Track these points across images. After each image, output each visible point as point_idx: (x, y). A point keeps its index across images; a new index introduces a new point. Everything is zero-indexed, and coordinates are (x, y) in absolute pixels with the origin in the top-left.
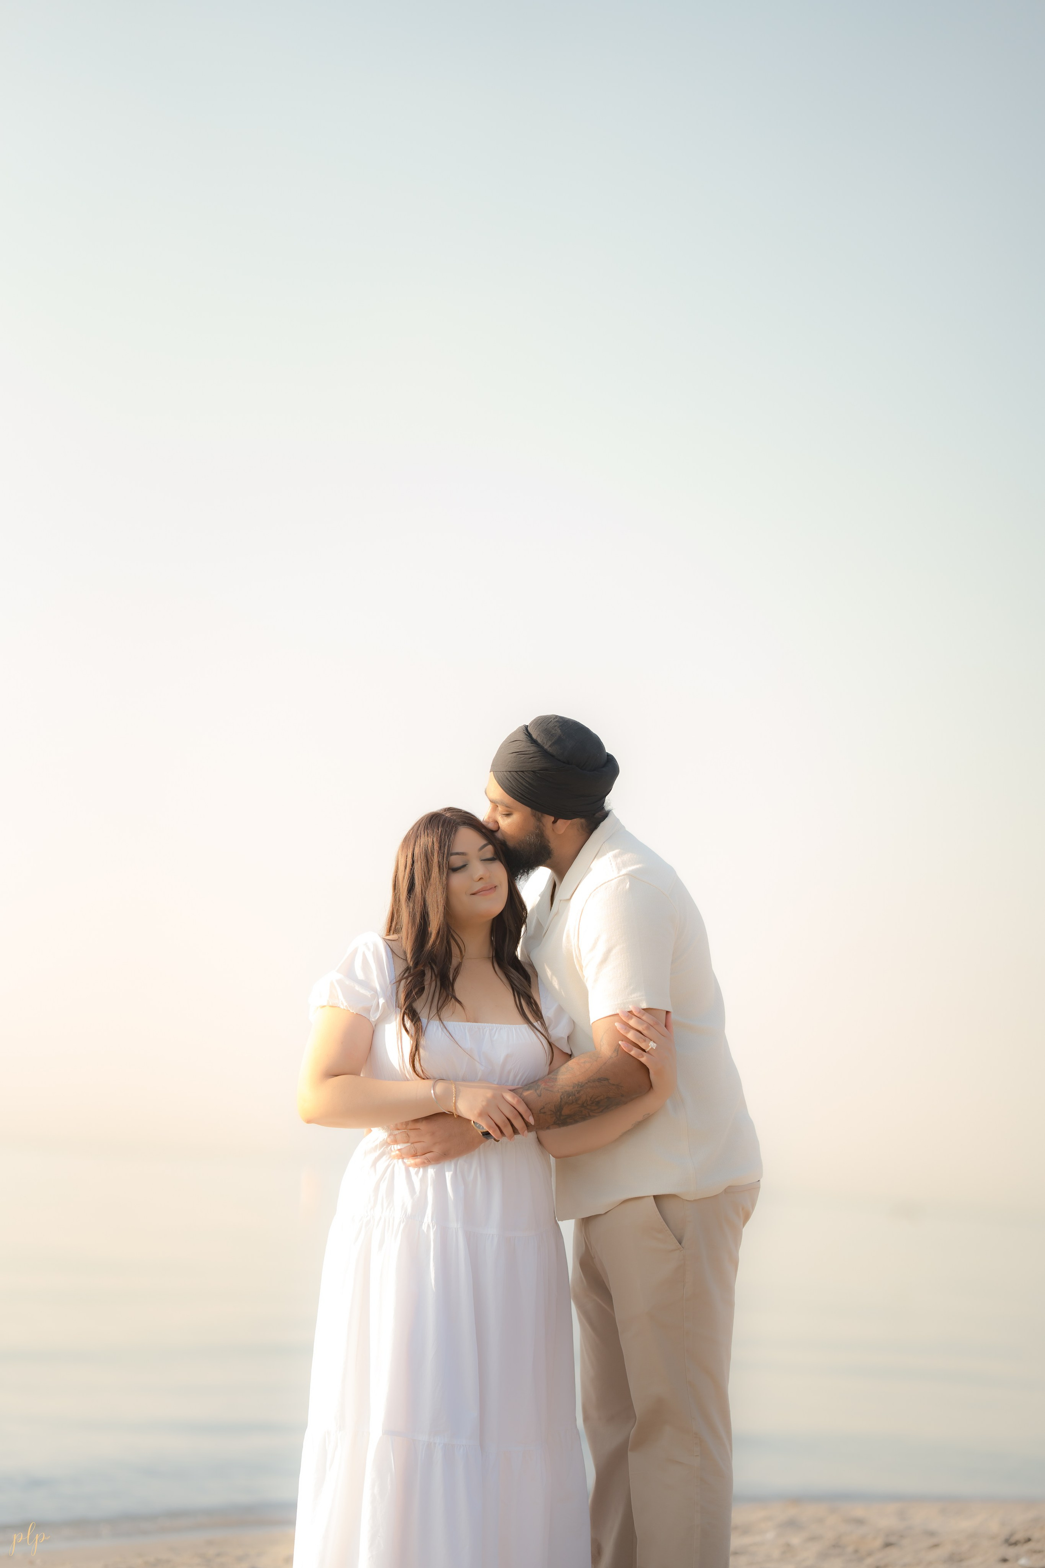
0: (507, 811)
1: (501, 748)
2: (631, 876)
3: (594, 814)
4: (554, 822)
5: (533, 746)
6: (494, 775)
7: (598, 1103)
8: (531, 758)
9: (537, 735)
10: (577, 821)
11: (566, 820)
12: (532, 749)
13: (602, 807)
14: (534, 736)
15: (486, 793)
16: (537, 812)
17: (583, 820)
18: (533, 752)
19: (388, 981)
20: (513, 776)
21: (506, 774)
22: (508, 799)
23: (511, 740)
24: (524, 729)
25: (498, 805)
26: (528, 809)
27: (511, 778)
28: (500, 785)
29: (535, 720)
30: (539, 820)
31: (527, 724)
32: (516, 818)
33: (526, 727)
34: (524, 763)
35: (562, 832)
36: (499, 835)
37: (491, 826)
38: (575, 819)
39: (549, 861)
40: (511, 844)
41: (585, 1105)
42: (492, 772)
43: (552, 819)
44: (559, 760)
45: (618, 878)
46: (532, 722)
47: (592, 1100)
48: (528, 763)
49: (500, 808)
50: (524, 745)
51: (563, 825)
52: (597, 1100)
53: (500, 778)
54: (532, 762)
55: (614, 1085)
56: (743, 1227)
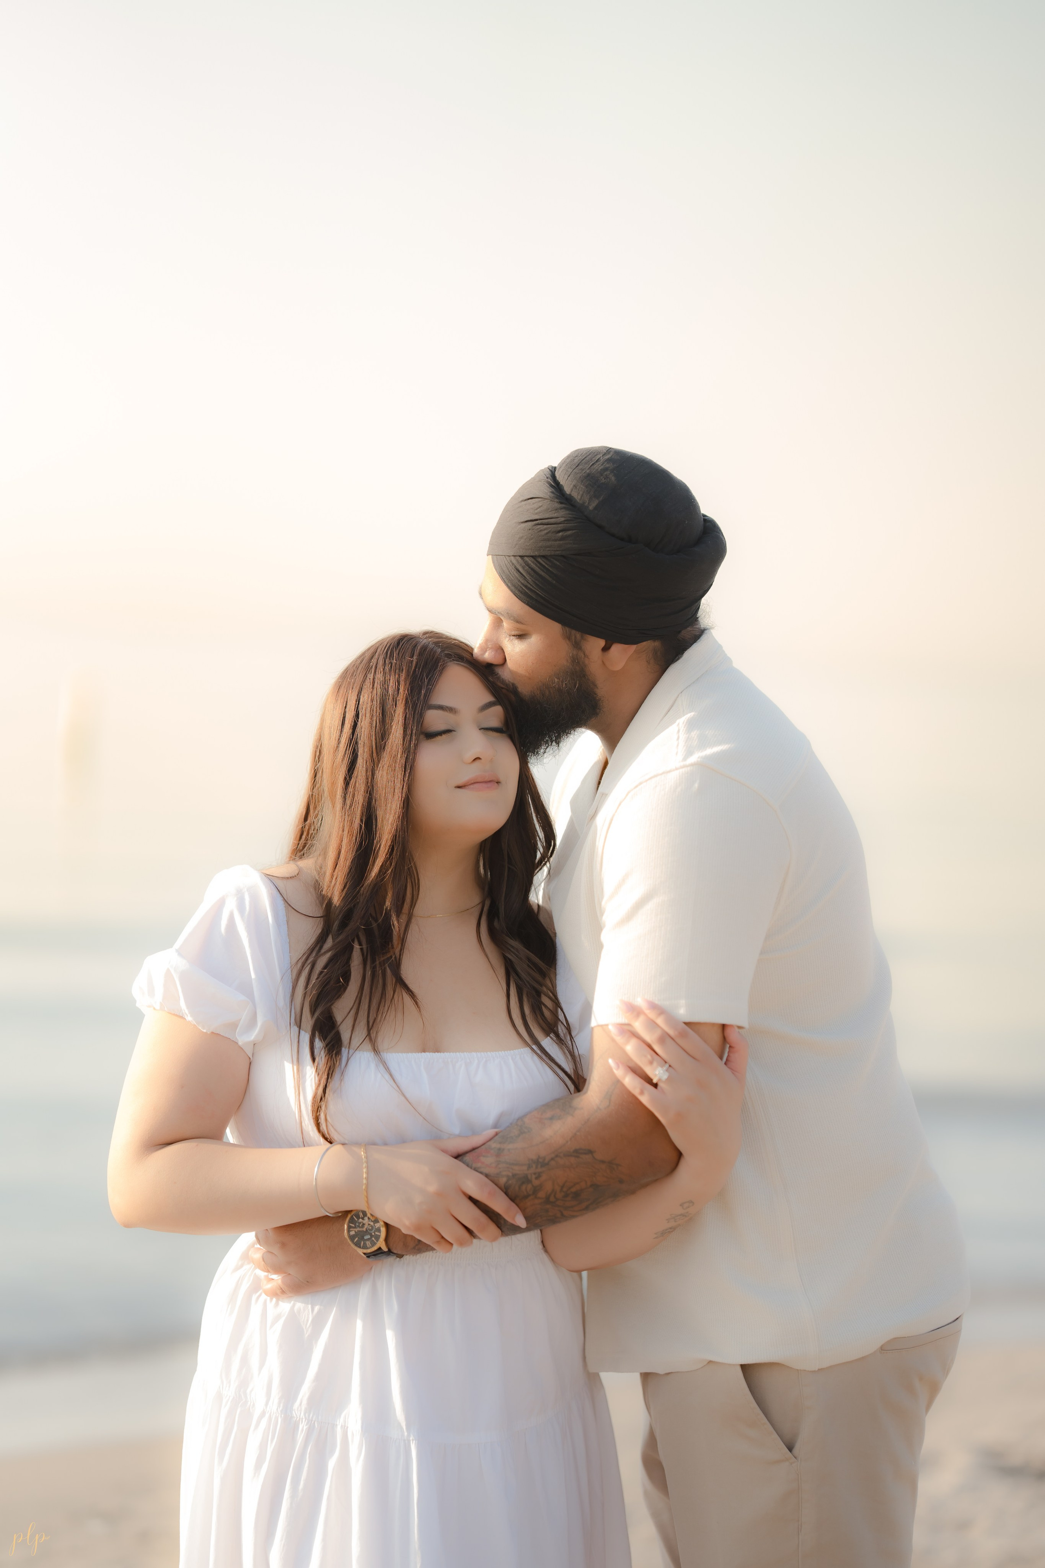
0: (518, 629)
1: (506, 511)
2: (703, 766)
3: (680, 632)
4: (606, 649)
5: (564, 508)
6: (493, 562)
7: (576, 1195)
8: (559, 532)
9: (572, 486)
10: (648, 645)
11: (626, 646)
12: (562, 515)
13: (693, 618)
14: (567, 489)
15: (481, 594)
16: (573, 632)
17: (657, 644)
18: (563, 519)
19: (278, 976)
20: (526, 563)
21: (514, 562)
22: (519, 607)
23: (525, 498)
24: (548, 474)
25: (502, 618)
26: (555, 627)
27: (523, 568)
28: (505, 582)
29: (568, 457)
30: (577, 645)
31: (555, 464)
32: (534, 641)
33: (553, 471)
34: (548, 540)
35: (619, 666)
36: (505, 674)
37: (488, 656)
38: (644, 643)
39: (593, 720)
40: (525, 690)
41: (552, 1199)
42: (491, 556)
43: (602, 643)
44: (613, 535)
45: (681, 770)
46: (564, 462)
47: (565, 1189)
48: (556, 540)
49: (506, 624)
50: (546, 508)
51: (620, 654)
52: (573, 1190)
53: (505, 569)
54: (562, 538)
55: (603, 1162)
56: (926, 1414)
